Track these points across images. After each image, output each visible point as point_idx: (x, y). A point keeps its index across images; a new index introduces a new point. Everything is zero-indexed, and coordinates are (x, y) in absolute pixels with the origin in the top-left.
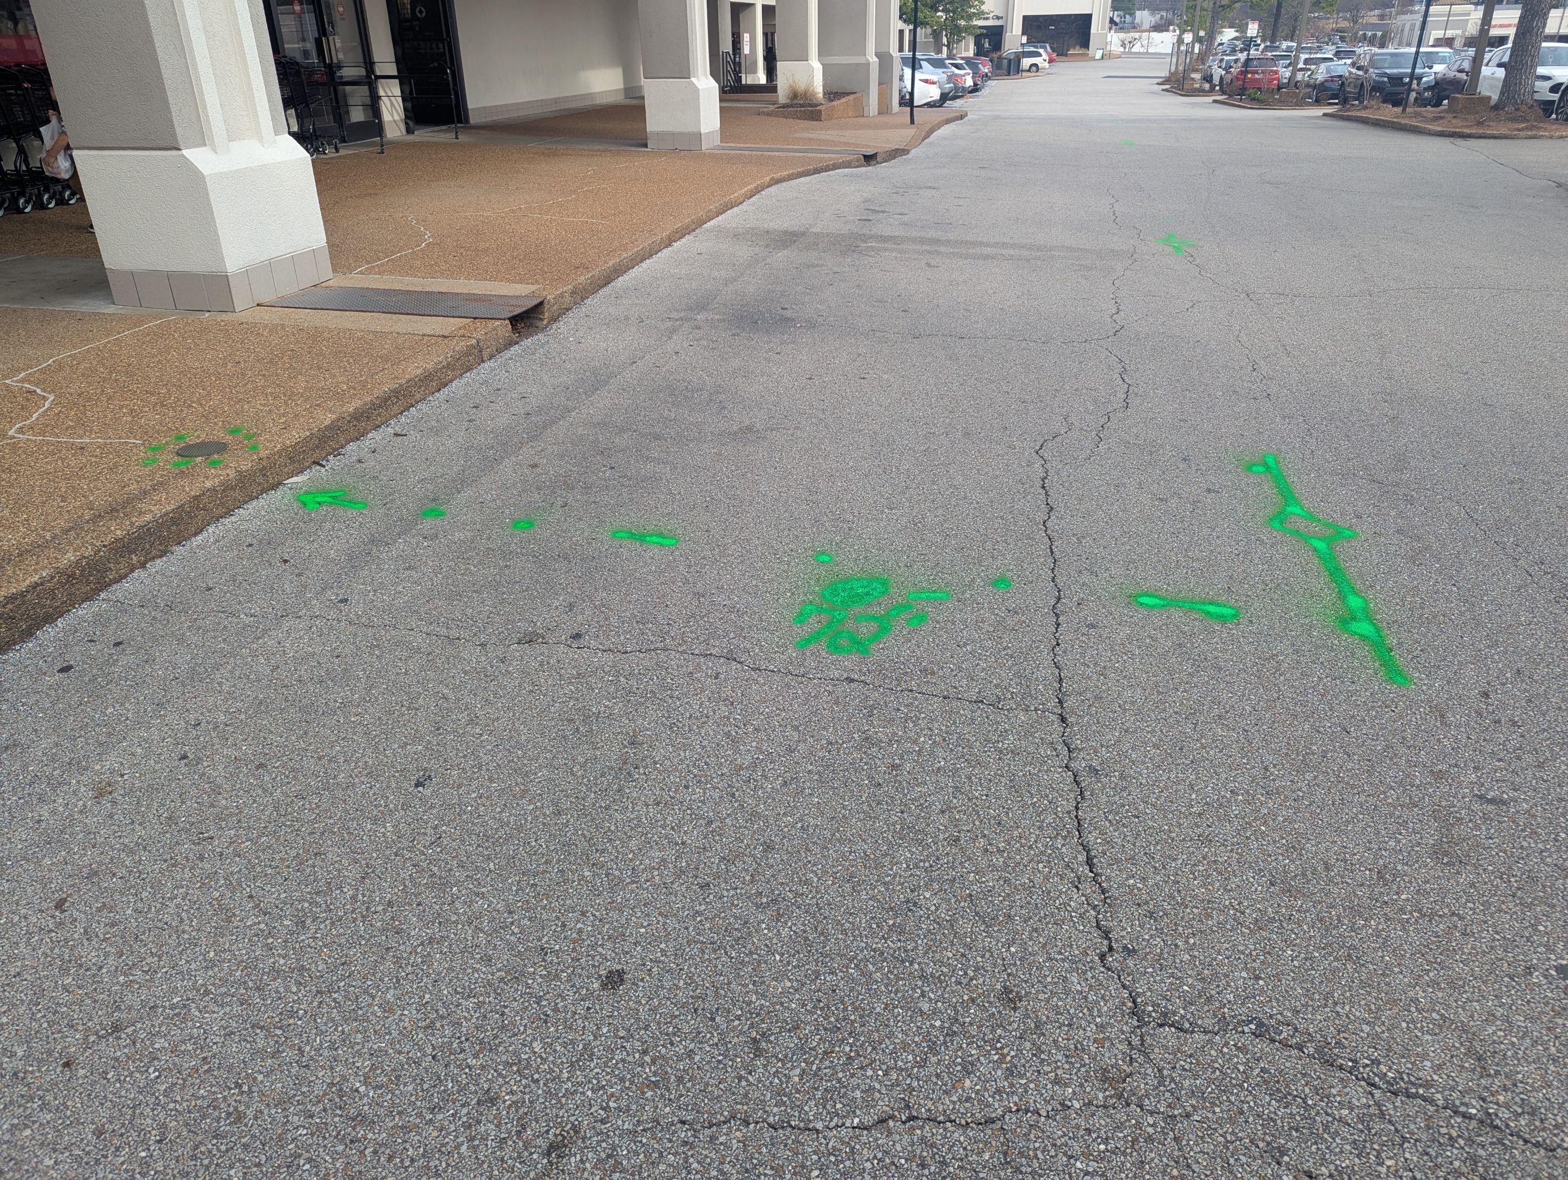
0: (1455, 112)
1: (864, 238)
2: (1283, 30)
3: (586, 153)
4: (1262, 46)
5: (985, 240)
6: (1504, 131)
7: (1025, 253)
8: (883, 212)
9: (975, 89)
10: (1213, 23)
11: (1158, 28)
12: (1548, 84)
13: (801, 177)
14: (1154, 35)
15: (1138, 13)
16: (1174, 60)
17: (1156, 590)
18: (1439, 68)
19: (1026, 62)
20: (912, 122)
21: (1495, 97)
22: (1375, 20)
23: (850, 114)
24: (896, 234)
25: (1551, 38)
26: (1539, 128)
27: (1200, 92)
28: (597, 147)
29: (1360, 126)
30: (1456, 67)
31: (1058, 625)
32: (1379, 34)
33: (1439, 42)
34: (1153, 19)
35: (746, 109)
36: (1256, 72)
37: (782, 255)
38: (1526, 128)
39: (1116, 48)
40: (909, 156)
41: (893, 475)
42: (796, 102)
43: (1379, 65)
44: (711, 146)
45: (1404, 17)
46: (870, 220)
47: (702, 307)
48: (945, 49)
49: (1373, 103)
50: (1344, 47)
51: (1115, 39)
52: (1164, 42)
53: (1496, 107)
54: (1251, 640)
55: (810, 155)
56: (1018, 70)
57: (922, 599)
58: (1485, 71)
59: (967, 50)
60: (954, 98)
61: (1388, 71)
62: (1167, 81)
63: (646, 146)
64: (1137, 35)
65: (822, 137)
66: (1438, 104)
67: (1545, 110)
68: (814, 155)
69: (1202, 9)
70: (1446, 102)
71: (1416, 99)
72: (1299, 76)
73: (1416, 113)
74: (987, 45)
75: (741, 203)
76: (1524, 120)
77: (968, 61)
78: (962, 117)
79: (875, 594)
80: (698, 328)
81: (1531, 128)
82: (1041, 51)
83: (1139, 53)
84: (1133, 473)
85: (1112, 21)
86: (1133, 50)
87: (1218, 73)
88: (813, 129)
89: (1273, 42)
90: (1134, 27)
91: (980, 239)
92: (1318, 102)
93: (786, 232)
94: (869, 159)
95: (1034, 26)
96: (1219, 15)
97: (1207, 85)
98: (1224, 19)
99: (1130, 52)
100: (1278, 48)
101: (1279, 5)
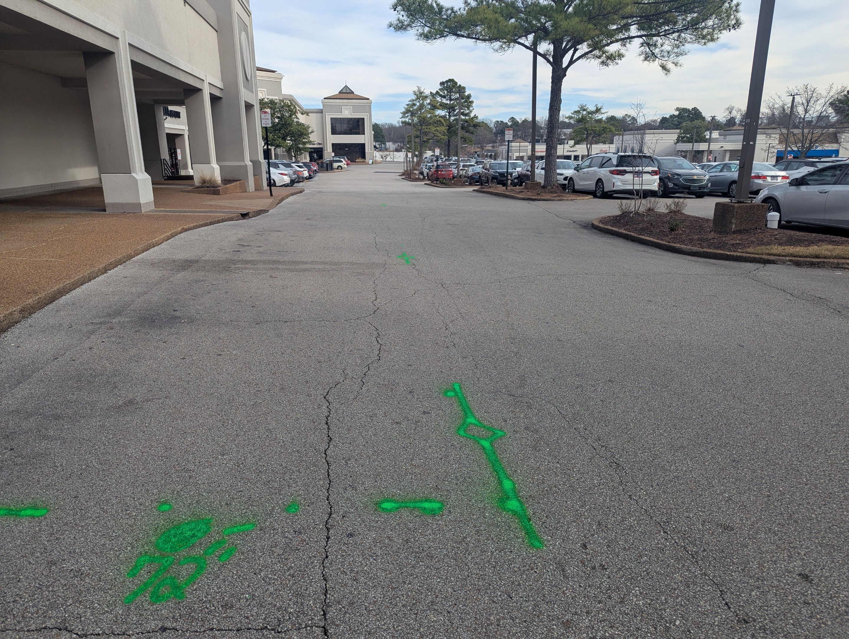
0: (528, 189)
1: (234, 262)
2: (452, 152)
3: (65, 216)
4: (444, 159)
5: (305, 260)
6: (548, 197)
7: (327, 267)
8: (248, 246)
9: (310, 178)
10: (421, 149)
11: (397, 150)
12: (563, 177)
13: (202, 227)
14: (395, 153)
15: (387, 143)
16: (405, 165)
17: (393, 496)
18: (518, 169)
19: (335, 165)
20: (271, 195)
21: (543, 182)
22: (490, 148)
23: (238, 191)
24: (254, 259)
25: (559, 157)
26: (562, 196)
27: (418, 180)
28: (72, 212)
29: (489, 195)
30: (525, 169)
31: (328, 538)
32: (493, 154)
33: (518, 158)
34: (394, 146)
35: (174, 189)
36: (442, 171)
37: (180, 275)
38: (557, 196)
39: (379, 159)
40: (268, 213)
41: (229, 427)
42: (205, 185)
43: (494, 168)
44: (148, 210)
45: (502, 147)
46: (239, 251)
47: (118, 313)
48: (294, 158)
49: (493, 185)
50: (480, 160)
51: (378, 155)
52: (400, 156)
53: (544, 187)
54: (450, 527)
55: (209, 214)
56: (332, 169)
57: (234, 533)
58: (537, 171)
59: (305, 158)
60: (298, 182)
61: (498, 171)
62: (403, 174)
63: (105, 211)
64: (388, 153)
65: (220, 204)
66: (521, 185)
67: (563, 188)
68: (212, 214)
69: (415, 142)
70: (524, 184)
71: (511, 183)
72: (461, 172)
73: (511, 189)
74: (315, 157)
75: (160, 244)
76: (556, 193)
77: (305, 164)
78: (301, 192)
79: (199, 535)
80: (112, 328)
81: (559, 196)
82: (342, 160)
83: (390, 161)
84: (382, 406)
85: (375, 147)
86: (387, 160)
87: (425, 171)
88: (214, 200)
89: (449, 157)
90: (386, 150)
91: (303, 260)
92: (470, 184)
93: (186, 260)
94: (244, 216)
95: (338, 148)
96: (423, 145)
97: (421, 177)
98: (426, 147)
99: (385, 161)
100: (451, 160)
101: (449, 141)
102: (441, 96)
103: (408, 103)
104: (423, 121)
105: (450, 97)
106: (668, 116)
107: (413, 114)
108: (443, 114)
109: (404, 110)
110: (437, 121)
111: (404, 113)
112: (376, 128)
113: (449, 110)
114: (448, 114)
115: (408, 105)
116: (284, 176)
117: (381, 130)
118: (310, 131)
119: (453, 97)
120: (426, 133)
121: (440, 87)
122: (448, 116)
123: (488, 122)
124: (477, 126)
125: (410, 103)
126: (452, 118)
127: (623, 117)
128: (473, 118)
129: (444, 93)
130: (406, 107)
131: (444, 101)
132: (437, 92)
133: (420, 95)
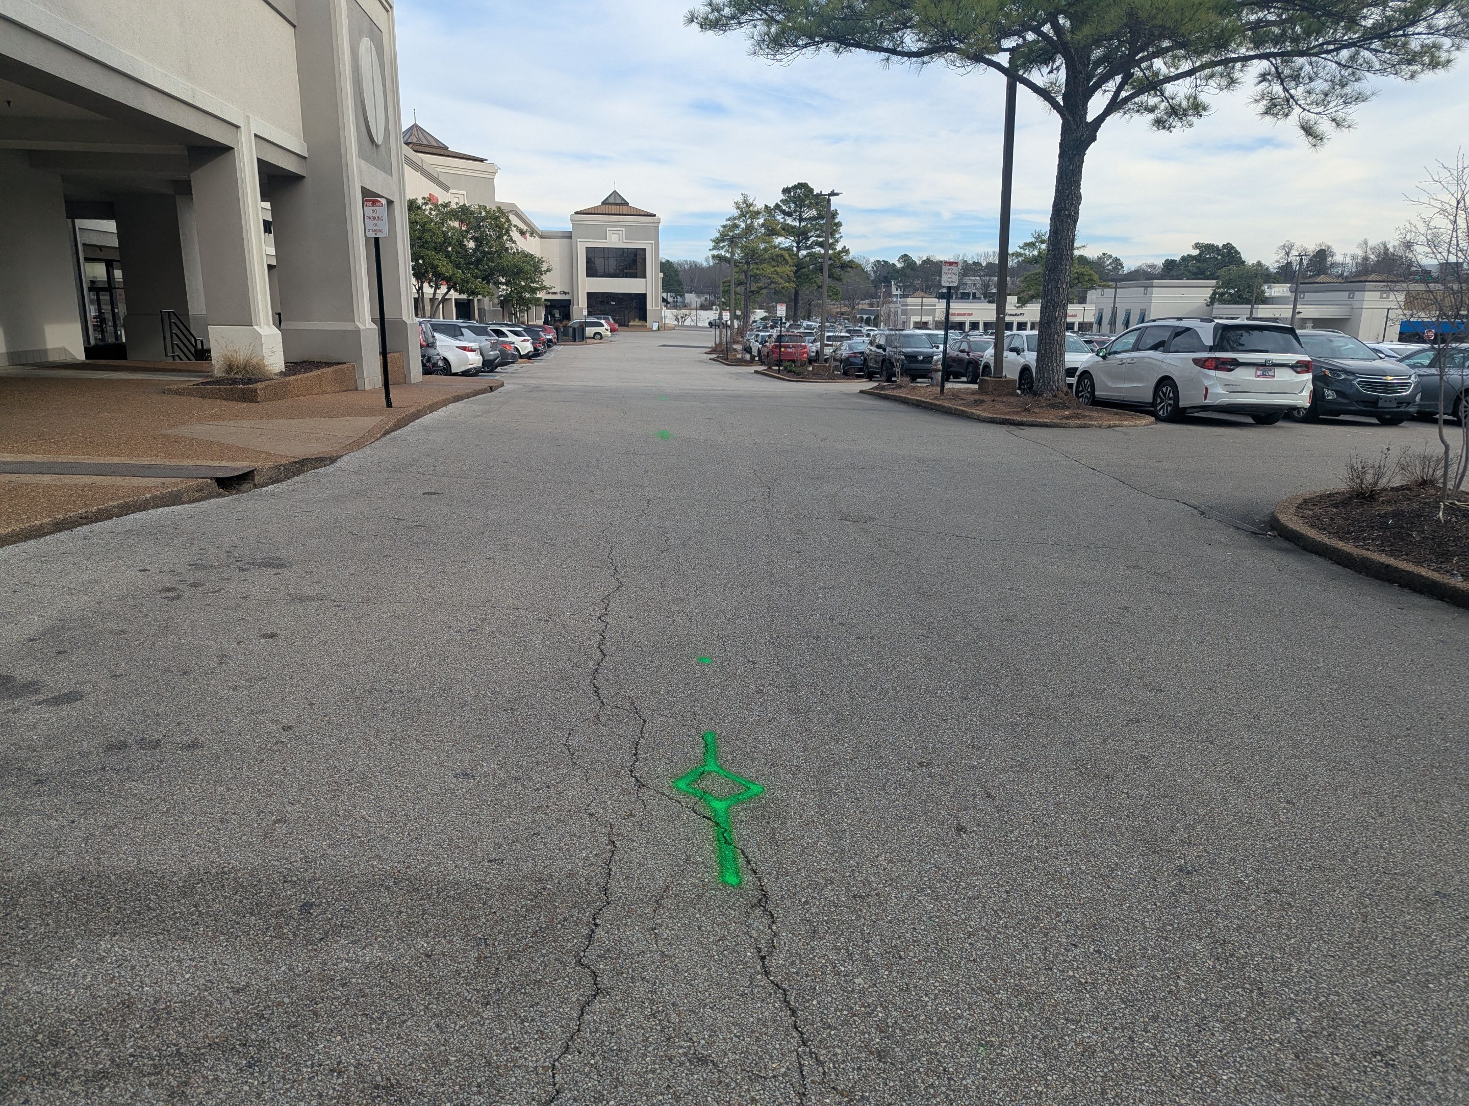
0: (987, 393)
2: (801, 312)
6: (1053, 420)
9: (534, 355)
10: (746, 305)
11: (703, 307)
14: (700, 312)
15: (687, 295)
19: (590, 331)
20: (389, 404)
22: (866, 307)
23: (328, 388)
27: (742, 362)
32: (872, 317)
34: (699, 301)
36: (788, 347)
39: (671, 321)
48: (513, 317)
49: (905, 382)
51: (669, 315)
52: (708, 318)
56: (583, 337)
59: (535, 318)
60: (501, 365)
61: (904, 350)
62: (713, 351)
64: (687, 312)
69: (736, 293)
72: (826, 351)
73: (952, 394)
74: (557, 315)
76: (1065, 407)
77: (531, 329)
82: (603, 322)
83: (690, 326)
85: (664, 300)
86: (685, 324)
87: (755, 346)
89: (795, 321)
90: (685, 306)
92: (846, 376)
94: (229, 484)
95: (598, 303)
96: (750, 299)
97: (748, 356)
98: (754, 302)
99: (683, 326)
100: (800, 326)
101: (797, 293)
102: (783, 212)
103: (725, 223)
104: (751, 255)
105: (800, 215)
106: (1178, 258)
107: (733, 241)
108: (787, 245)
109: (718, 235)
110: (777, 256)
111: (717, 241)
112: (667, 268)
113: (799, 237)
114: (795, 244)
115: (724, 227)
116: (468, 353)
117: (676, 272)
118: (544, 268)
119: (805, 216)
120: (756, 278)
121: (782, 197)
122: (795, 249)
123: (862, 262)
124: (847, 266)
125: (729, 223)
126: (804, 252)
127: (1099, 258)
128: (840, 252)
129: (790, 207)
130: (721, 229)
131: (789, 221)
132: (777, 206)
133: (747, 210)
